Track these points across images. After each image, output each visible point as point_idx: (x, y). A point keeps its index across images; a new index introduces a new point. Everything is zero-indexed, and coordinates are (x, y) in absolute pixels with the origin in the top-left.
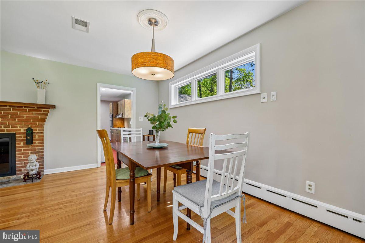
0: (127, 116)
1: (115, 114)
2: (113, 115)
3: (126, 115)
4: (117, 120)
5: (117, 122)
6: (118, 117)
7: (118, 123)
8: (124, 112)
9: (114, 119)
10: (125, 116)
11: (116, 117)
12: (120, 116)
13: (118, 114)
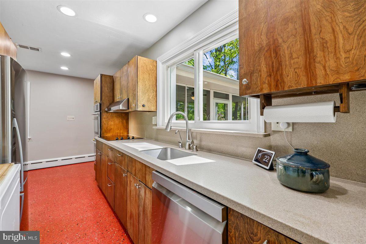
0: (143, 106)
1: (106, 103)
2: (100, 105)
3: (140, 104)
4: (112, 117)
5: (112, 123)
6: (114, 109)
7: (114, 124)
8: (135, 96)
9: (105, 115)
10: (136, 105)
11: (110, 109)
12: (121, 107)
13: (113, 102)
